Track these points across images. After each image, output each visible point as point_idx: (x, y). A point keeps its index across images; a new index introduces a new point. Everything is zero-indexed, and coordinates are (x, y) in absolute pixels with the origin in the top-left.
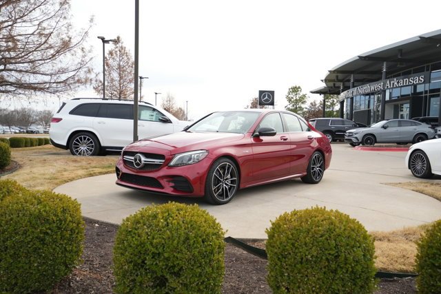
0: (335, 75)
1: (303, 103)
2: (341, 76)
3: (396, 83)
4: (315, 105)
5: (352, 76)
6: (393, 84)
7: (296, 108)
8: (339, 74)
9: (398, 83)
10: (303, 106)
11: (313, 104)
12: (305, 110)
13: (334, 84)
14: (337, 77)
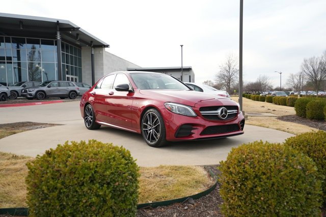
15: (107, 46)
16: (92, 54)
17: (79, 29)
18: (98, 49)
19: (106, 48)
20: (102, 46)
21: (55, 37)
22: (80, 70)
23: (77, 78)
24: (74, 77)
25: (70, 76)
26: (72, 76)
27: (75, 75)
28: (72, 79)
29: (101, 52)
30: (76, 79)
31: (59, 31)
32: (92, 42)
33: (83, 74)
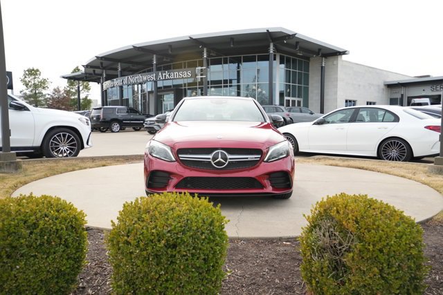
0: (100, 61)
1: (44, 88)
2: (106, 63)
3: (167, 76)
4: (60, 92)
5: (119, 64)
6: (165, 76)
7: (36, 93)
8: (104, 62)
9: (169, 75)
10: (44, 92)
11: (57, 91)
12: (47, 96)
13: (94, 71)
14: (102, 63)
15: (344, 53)
16: (322, 67)
17: (296, 36)
18: (331, 59)
19: (343, 56)
20: (335, 54)
21: (268, 51)
22: (307, 89)
23: (301, 100)
24: (296, 99)
25: (291, 99)
26: (294, 99)
27: (298, 97)
28: (294, 102)
29: (335, 62)
30: (299, 102)
31: (273, 42)
32: (320, 50)
33: (310, 95)
